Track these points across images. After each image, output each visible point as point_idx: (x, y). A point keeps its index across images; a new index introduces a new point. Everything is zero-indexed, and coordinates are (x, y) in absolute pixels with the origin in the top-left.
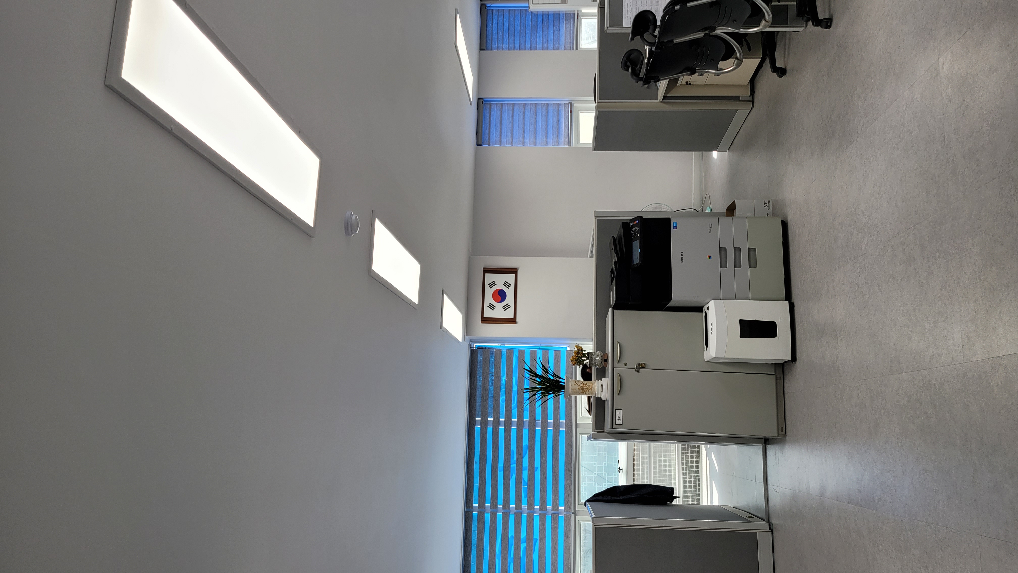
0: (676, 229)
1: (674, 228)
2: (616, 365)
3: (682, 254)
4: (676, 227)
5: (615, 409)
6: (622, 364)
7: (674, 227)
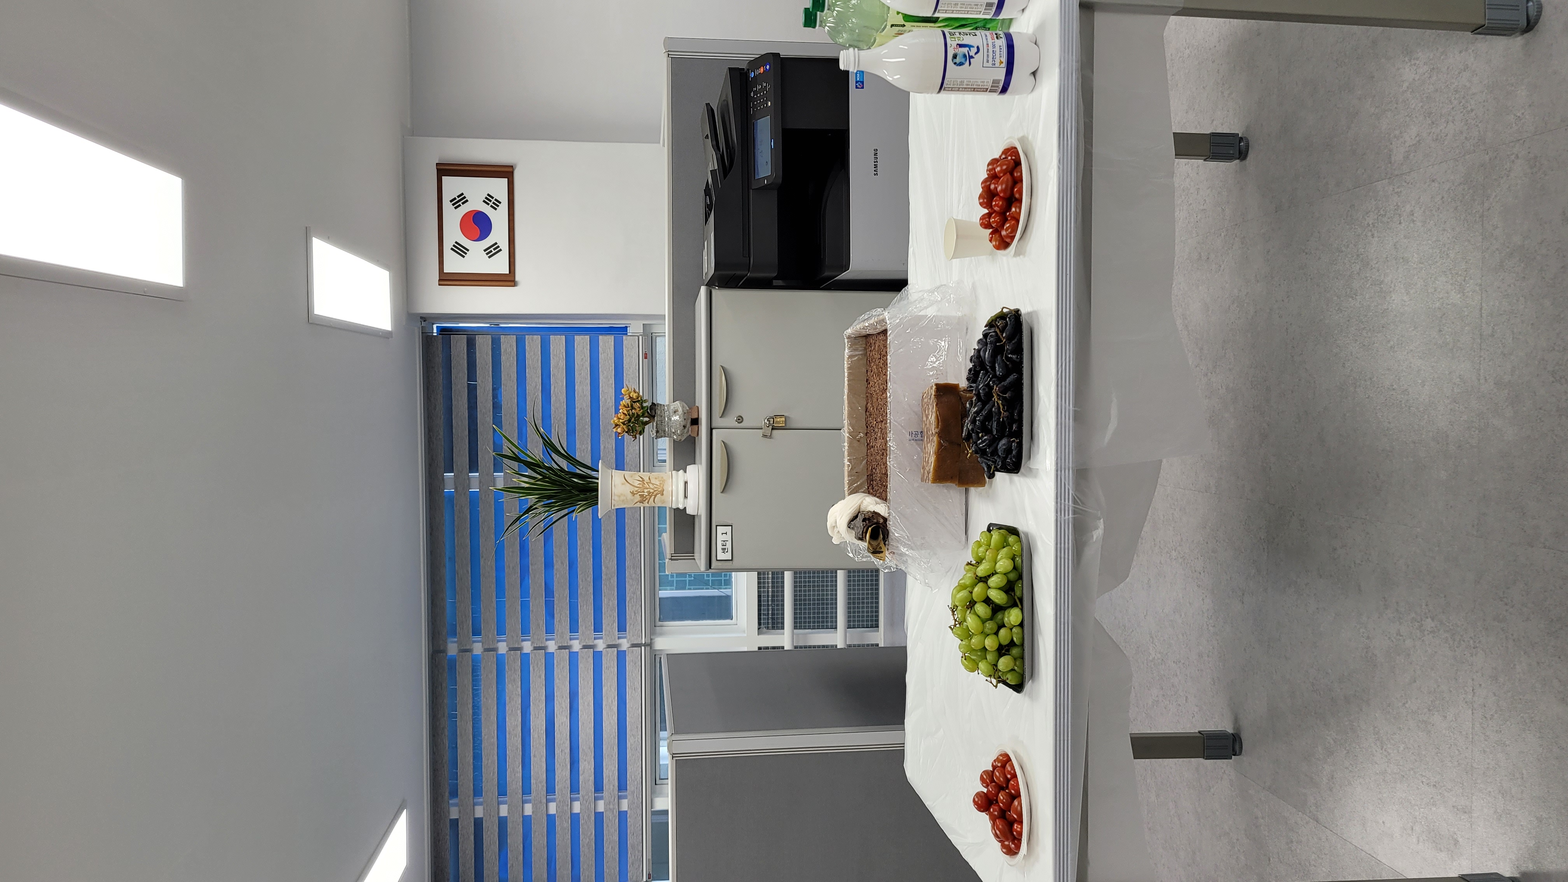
0: (863, 88)
1: (857, 87)
2: (717, 421)
3: (876, 154)
4: (863, 82)
5: (717, 526)
6: (731, 421)
7: (857, 82)
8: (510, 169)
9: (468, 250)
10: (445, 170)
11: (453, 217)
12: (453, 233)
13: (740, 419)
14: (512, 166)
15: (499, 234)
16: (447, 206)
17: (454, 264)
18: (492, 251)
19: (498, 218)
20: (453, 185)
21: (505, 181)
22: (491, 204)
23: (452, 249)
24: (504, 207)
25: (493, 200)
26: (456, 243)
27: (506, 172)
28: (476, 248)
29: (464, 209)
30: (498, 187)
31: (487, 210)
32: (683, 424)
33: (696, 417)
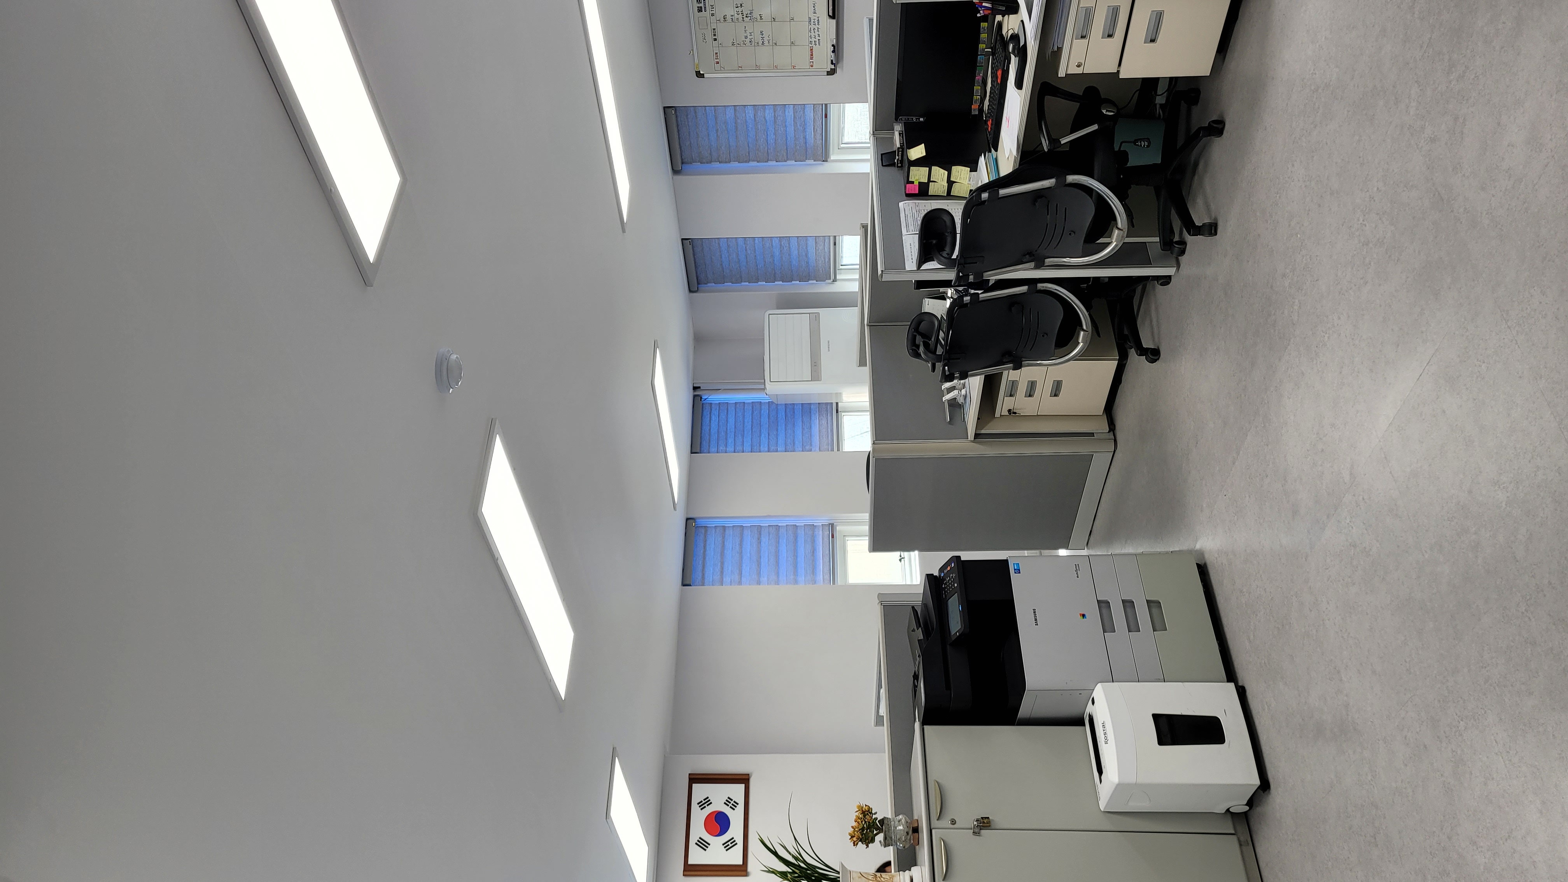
0: (1020, 573)
1: (1015, 573)
2: (935, 823)
3: (1034, 612)
4: (1019, 570)
6: (946, 823)
7: (1015, 570)
8: (747, 777)
9: (709, 844)
10: (695, 779)
11: (699, 817)
12: (698, 830)
13: (953, 822)
14: (749, 774)
15: (735, 831)
16: (695, 807)
17: (697, 857)
18: (729, 845)
19: (736, 817)
20: (701, 791)
21: (742, 787)
22: (730, 805)
23: (696, 844)
24: (741, 808)
25: (732, 802)
26: (700, 838)
27: (743, 779)
28: (717, 843)
29: (709, 810)
30: (736, 791)
31: (727, 810)
32: (906, 830)
33: (917, 825)
